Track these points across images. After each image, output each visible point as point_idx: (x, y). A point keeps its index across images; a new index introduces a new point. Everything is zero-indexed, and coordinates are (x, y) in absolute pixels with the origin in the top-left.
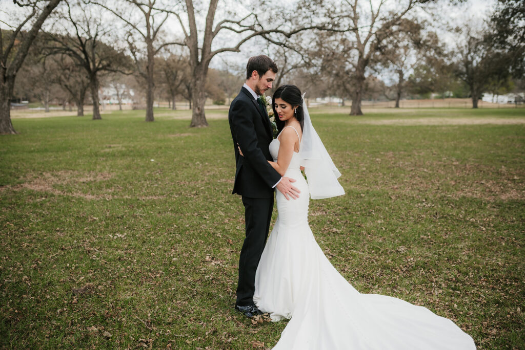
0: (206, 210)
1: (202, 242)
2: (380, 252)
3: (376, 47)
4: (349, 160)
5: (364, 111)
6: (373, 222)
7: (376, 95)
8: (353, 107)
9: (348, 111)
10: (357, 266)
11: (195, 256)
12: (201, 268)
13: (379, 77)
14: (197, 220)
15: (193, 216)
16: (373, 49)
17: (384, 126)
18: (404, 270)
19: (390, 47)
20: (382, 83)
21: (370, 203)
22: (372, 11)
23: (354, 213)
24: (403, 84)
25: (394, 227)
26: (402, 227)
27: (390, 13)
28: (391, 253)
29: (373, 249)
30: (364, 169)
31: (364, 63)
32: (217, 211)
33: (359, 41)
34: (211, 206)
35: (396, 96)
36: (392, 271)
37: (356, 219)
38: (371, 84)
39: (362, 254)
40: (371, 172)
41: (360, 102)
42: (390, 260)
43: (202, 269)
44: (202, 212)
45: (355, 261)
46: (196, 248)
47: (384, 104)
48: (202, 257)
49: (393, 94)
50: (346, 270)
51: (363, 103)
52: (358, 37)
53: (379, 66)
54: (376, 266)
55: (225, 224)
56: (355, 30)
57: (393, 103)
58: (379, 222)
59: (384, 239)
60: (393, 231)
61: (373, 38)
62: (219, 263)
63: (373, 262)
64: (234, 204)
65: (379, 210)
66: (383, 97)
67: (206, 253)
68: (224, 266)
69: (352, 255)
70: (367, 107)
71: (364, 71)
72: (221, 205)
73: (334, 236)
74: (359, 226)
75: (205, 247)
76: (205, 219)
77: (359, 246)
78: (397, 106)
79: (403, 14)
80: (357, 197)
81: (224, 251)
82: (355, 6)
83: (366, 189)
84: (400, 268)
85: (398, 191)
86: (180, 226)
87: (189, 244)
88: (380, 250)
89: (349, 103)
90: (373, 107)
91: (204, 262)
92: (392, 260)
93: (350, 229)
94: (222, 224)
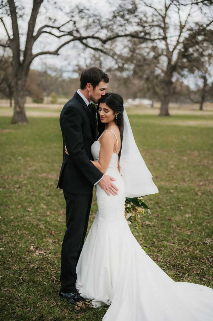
0: (29, 203)
1: (27, 233)
2: (189, 244)
3: (183, 55)
4: (159, 159)
5: (171, 112)
6: (182, 216)
7: (182, 98)
8: (161, 109)
9: (157, 112)
10: (168, 256)
11: (20, 246)
12: (26, 257)
13: (186, 82)
14: (22, 212)
15: (17, 208)
16: (180, 57)
17: (190, 127)
18: (211, 260)
19: (196, 55)
20: (188, 88)
21: (178, 199)
22: (180, 22)
23: (164, 207)
24: (207, 89)
25: (201, 221)
26: (208, 221)
27: (197, 24)
28: (198, 244)
29: (182, 241)
30: (173, 167)
31: (172, 68)
32: (39, 203)
33: (168, 49)
34: (34, 199)
35: (200, 99)
36: (200, 261)
37: (166, 213)
38: (178, 88)
39: (172, 245)
40: (179, 169)
41: (167, 104)
42: (198, 251)
43: (28, 259)
44: (25, 204)
45: (167, 252)
46: (21, 237)
47: (190, 106)
48: (27, 247)
49: (197, 97)
50: (159, 260)
51: (171, 105)
52: (167, 45)
53: (185, 72)
54: (185, 256)
55: (47, 216)
56: (165, 38)
57: (197, 106)
58: (187, 216)
59: (192, 232)
60: (200, 224)
62: (43, 252)
63: (182, 253)
64: (55, 197)
65: (187, 205)
66: (188, 100)
67: (31, 243)
68: (47, 255)
69: (163, 246)
70: (174, 109)
71: (171, 76)
72: (43, 198)
73: (147, 228)
74: (170, 220)
75: (29, 237)
76: (28, 211)
77: (169, 238)
78: (201, 109)
79: (208, 25)
80: (167, 193)
81: (47, 241)
82: (165, 17)
83: (175, 185)
84: (207, 259)
85: (203, 188)
86: (5, 217)
87: (14, 234)
88: (188, 242)
89: (158, 105)
90: (179, 108)
91: (28, 252)
92: (200, 251)
93: (162, 222)
94: (45, 216)
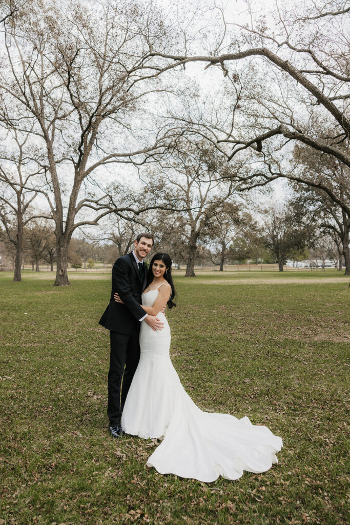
0: (81, 354)
1: (83, 380)
2: (231, 383)
3: (205, 223)
4: (192, 312)
5: (196, 273)
6: (220, 360)
7: (205, 260)
8: (187, 270)
9: (184, 273)
10: (214, 395)
11: (79, 392)
12: (86, 402)
13: (208, 247)
14: (76, 363)
15: (70, 359)
16: (203, 225)
17: (214, 285)
18: (252, 396)
19: (216, 223)
20: (209, 252)
21: (214, 346)
22: (201, 196)
23: (203, 353)
24: (225, 252)
25: (237, 364)
26: (244, 364)
27: (215, 197)
28: (239, 384)
29: (224, 381)
30: (205, 319)
31: (196, 235)
32: (90, 354)
33: (191, 219)
34: (84, 350)
35: (220, 262)
36: (243, 398)
37: (206, 358)
38: (201, 252)
39: (215, 386)
40: (210, 321)
41: (193, 266)
42: (240, 389)
43: (87, 403)
44: (78, 355)
45: (212, 391)
46: (78, 385)
47: (212, 268)
48: (85, 393)
49: (218, 260)
50: (206, 398)
51: (196, 267)
52: (190, 215)
53: (207, 238)
54: (229, 394)
55: (100, 365)
56: (189, 210)
57: (218, 268)
58: (225, 360)
59: (232, 373)
60: (237, 367)
61: (203, 216)
62: (100, 397)
63: (226, 391)
64: (104, 348)
65: (223, 351)
66: (210, 263)
67: (88, 389)
68: (105, 399)
69: (209, 387)
70: (198, 270)
71: (195, 241)
72: (93, 349)
73: (191, 372)
74: (210, 364)
75: (86, 384)
76: (82, 361)
77: (212, 380)
78: (221, 270)
79: (225, 199)
80: (204, 341)
81: (103, 387)
82: (188, 192)
83: (209, 334)
84: (249, 395)
85: (235, 336)
86: (60, 367)
87: (71, 382)
88: (230, 382)
89: (184, 267)
90: (202, 270)
91: (87, 397)
92: (241, 390)
93: (203, 366)
94: (98, 365)
